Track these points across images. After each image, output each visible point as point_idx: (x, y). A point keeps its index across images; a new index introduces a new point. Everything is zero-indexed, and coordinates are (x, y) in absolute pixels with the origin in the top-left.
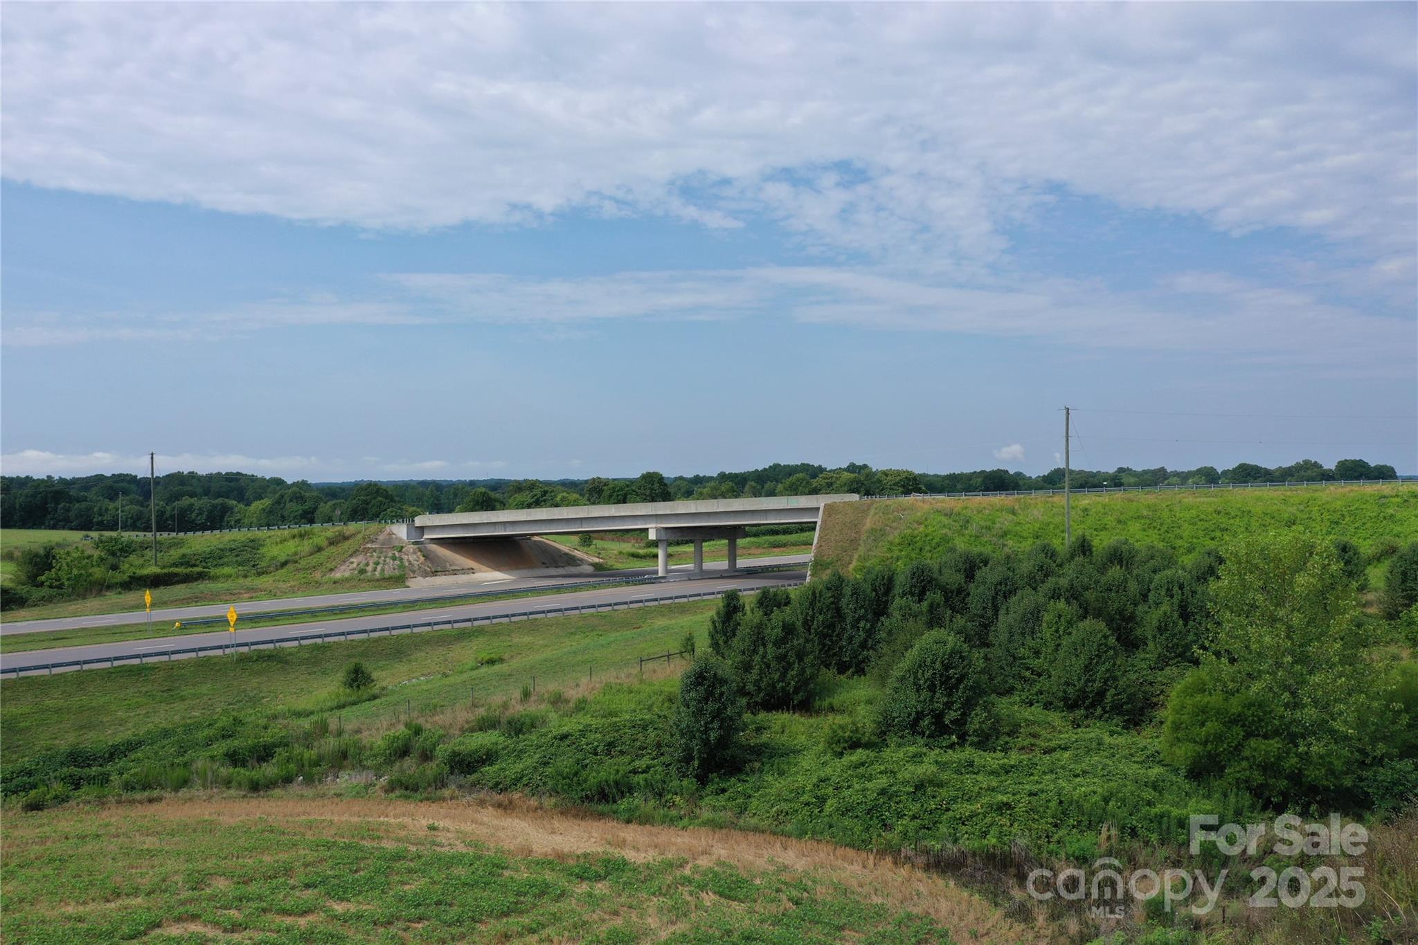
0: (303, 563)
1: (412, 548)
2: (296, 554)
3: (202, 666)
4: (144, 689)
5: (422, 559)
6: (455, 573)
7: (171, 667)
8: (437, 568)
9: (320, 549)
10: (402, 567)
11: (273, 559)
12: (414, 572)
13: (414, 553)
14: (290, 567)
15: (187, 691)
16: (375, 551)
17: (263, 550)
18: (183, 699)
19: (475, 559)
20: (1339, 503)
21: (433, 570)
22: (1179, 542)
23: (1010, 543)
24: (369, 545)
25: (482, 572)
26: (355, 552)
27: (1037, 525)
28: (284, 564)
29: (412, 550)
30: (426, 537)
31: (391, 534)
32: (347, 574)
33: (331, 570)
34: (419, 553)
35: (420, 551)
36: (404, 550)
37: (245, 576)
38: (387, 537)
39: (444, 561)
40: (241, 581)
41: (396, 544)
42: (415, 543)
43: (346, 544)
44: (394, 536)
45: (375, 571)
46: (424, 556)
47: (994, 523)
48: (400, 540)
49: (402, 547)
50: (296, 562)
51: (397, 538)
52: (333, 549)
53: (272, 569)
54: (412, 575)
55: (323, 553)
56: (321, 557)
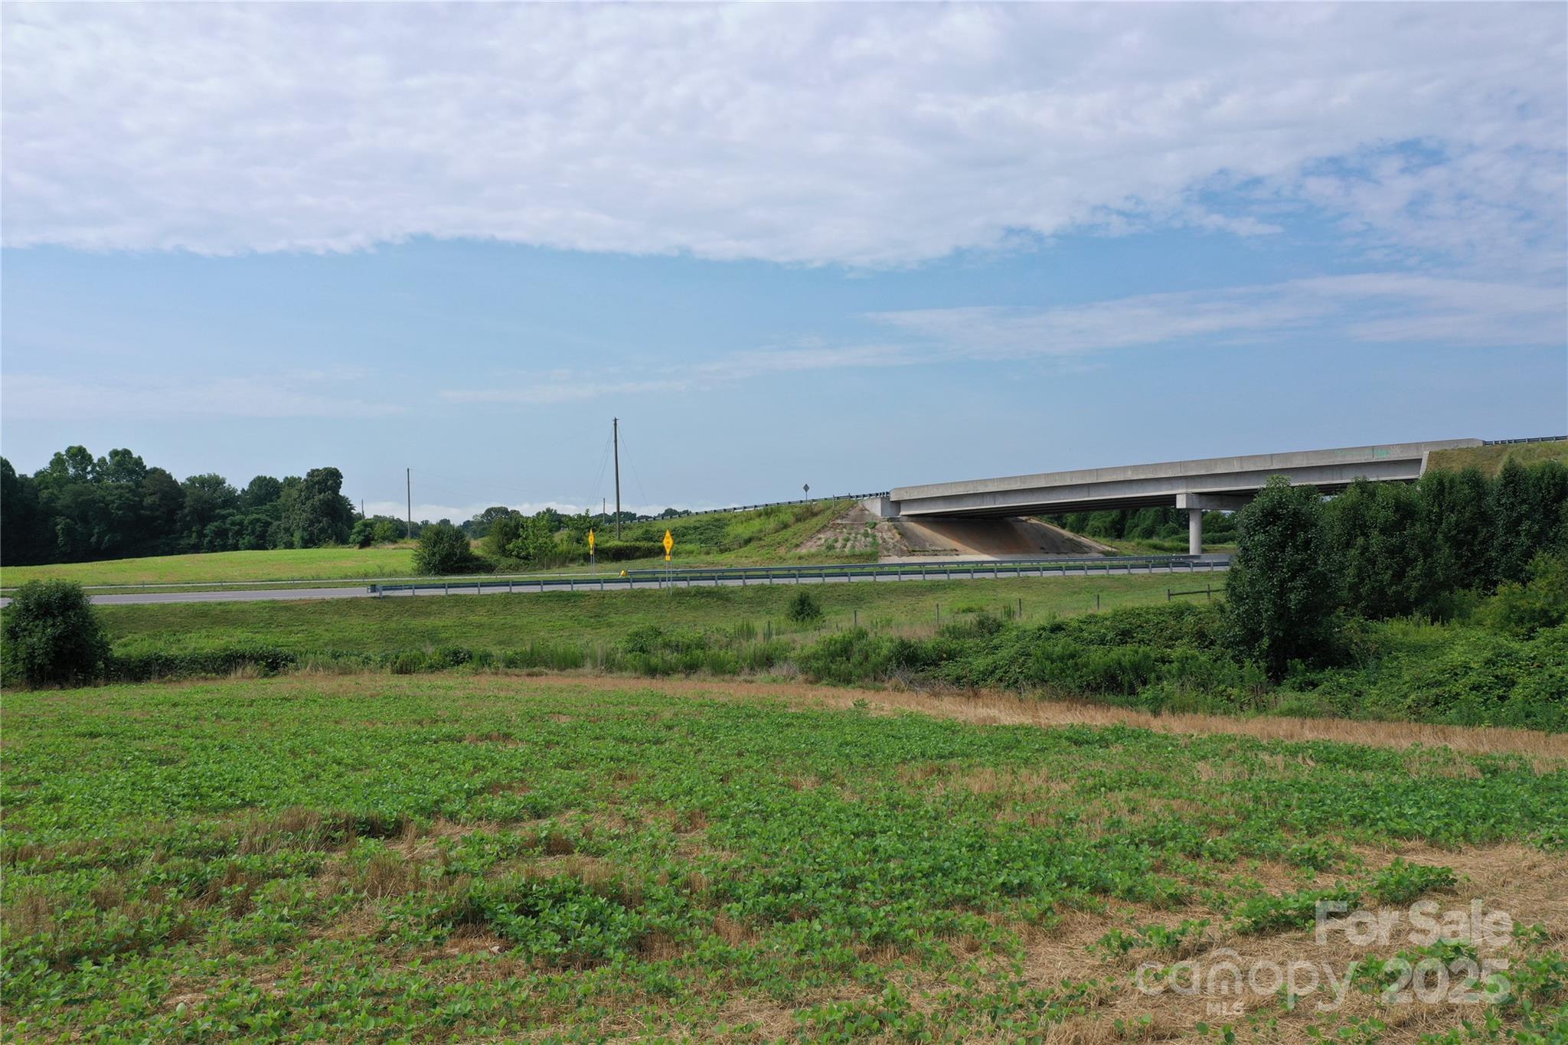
0: (768, 540)
1: (886, 525)
2: (761, 531)
3: (635, 597)
4: (570, 614)
5: (898, 537)
6: (935, 553)
7: (603, 595)
8: (915, 546)
9: (786, 526)
10: (874, 543)
11: (736, 536)
12: (888, 550)
13: (889, 530)
14: (753, 544)
15: (614, 618)
16: (845, 527)
17: (728, 529)
18: (610, 625)
19: (959, 539)
21: (910, 549)
24: (839, 521)
25: (966, 554)
26: (823, 528)
28: (748, 541)
29: (886, 527)
30: (903, 513)
31: (863, 510)
32: (813, 550)
33: (797, 546)
34: (894, 531)
35: (896, 528)
36: (877, 527)
37: (708, 553)
38: (860, 513)
39: (924, 541)
40: (703, 557)
41: (869, 520)
42: (891, 520)
43: (815, 520)
44: (867, 512)
45: (844, 547)
46: (900, 534)
48: (874, 516)
49: (875, 524)
50: (760, 539)
51: (870, 514)
52: (800, 526)
53: (735, 546)
54: (886, 553)
55: (789, 529)
56: (788, 533)
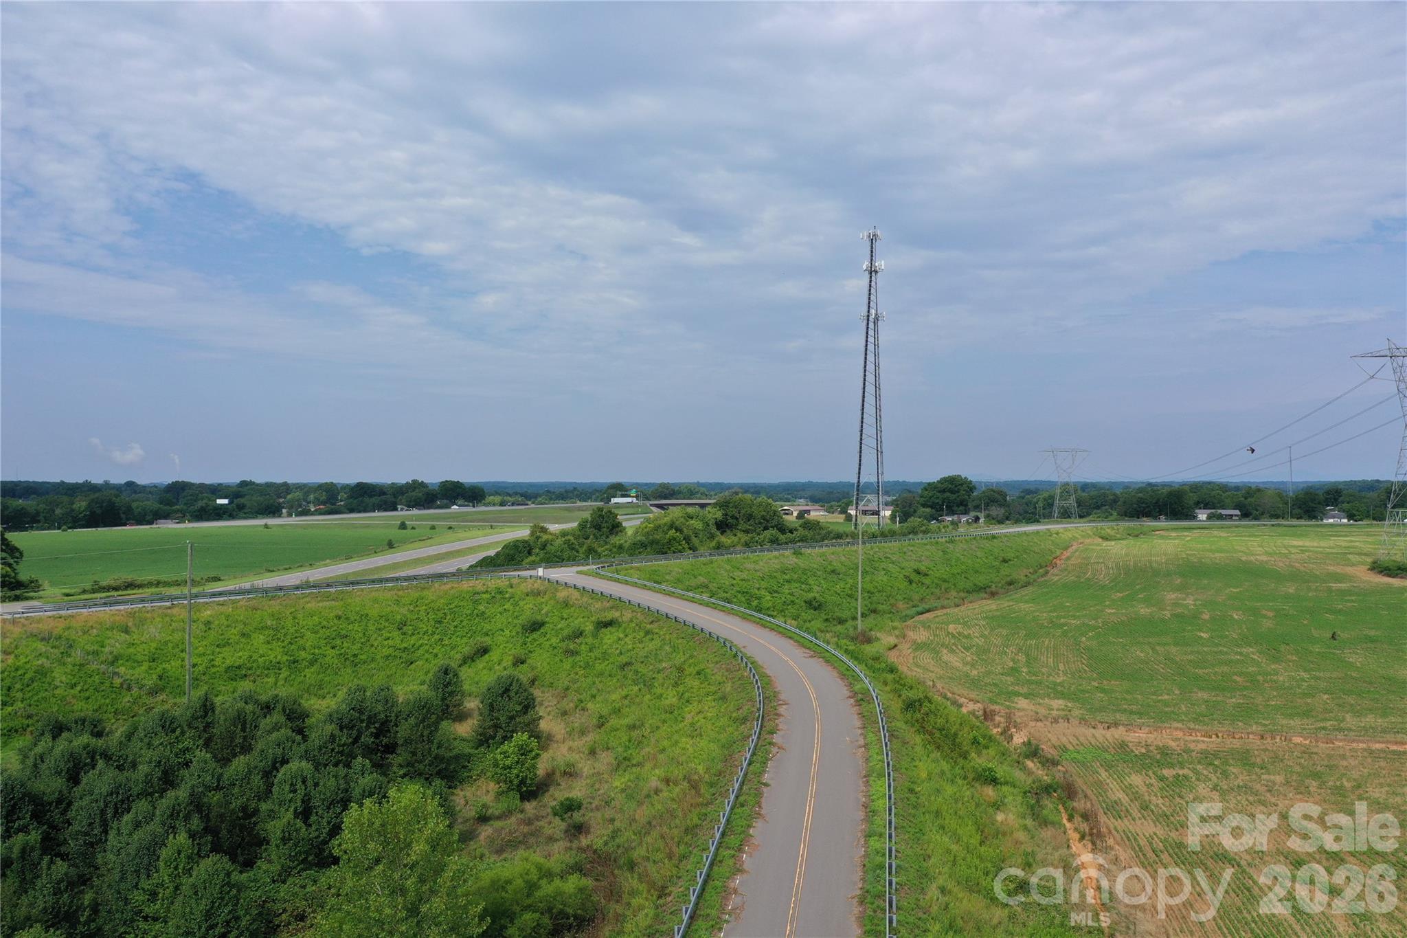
20: (442, 601)
22: (303, 654)
23: (122, 670)
27: (154, 645)
47: (102, 647)
